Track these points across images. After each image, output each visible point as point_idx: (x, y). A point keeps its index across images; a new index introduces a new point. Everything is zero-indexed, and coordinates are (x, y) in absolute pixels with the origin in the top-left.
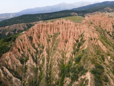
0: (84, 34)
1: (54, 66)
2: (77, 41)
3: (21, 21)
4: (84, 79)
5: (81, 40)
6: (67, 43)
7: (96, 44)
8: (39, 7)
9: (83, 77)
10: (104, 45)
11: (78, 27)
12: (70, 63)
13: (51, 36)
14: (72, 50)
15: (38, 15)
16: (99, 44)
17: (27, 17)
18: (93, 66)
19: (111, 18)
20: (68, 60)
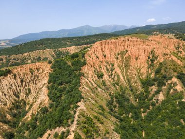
0: (155, 50)
1: (133, 80)
2: (149, 58)
3: (41, 46)
4: (172, 83)
5: (153, 56)
6: (138, 60)
7: (170, 59)
8: (48, 32)
9: (169, 82)
10: (178, 59)
11: (147, 44)
12: (148, 77)
13: (119, 54)
14: (146, 66)
15: (65, 39)
16: (174, 59)
17: (50, 42)
18: (176, 74)
19: (171, 39)
20: (145, 74)
